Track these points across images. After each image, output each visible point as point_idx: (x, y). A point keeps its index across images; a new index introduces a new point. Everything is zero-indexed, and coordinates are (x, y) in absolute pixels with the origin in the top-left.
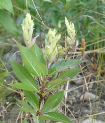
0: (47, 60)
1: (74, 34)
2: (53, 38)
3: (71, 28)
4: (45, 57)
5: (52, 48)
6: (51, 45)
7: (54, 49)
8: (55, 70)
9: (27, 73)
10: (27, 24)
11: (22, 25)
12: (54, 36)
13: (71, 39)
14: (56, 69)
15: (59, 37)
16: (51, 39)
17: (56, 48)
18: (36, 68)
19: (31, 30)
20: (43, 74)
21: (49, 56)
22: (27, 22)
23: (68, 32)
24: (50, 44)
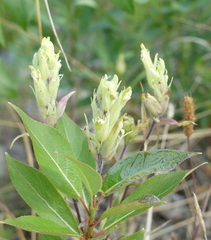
0: (99, 155)
1: (166, 87)
2: (112, 98)
3: (156, 70)
4: (92, 148)
5: (110, 125)
6: (108, 115)
7: (116, 126)
8: (120, 179)
9: (48, 187)
10: (44, 65)
11: (31, 67)
12: (115, 94)
13: (159, 100)
14: (122, 176)
15: (128, 94)
16: (107, 100)
17: (121, 124)
18: (70, 175)
19: (54, 80)
20: (90, 191)
21: (104, 144)
22: (44, 60)
23: (151, 81)
24: (105, 113)
